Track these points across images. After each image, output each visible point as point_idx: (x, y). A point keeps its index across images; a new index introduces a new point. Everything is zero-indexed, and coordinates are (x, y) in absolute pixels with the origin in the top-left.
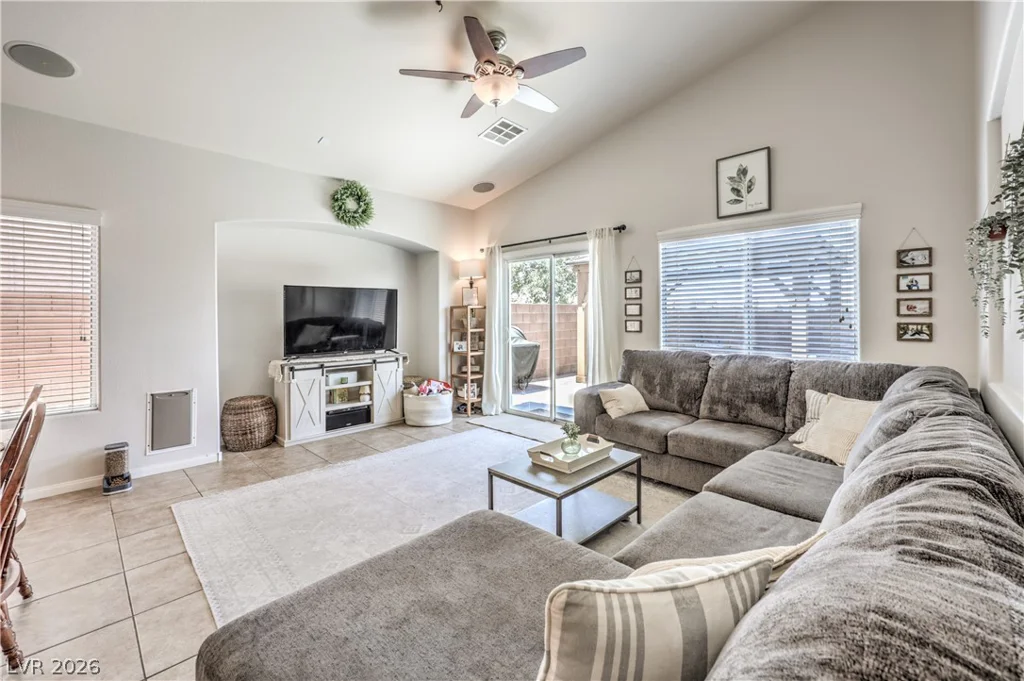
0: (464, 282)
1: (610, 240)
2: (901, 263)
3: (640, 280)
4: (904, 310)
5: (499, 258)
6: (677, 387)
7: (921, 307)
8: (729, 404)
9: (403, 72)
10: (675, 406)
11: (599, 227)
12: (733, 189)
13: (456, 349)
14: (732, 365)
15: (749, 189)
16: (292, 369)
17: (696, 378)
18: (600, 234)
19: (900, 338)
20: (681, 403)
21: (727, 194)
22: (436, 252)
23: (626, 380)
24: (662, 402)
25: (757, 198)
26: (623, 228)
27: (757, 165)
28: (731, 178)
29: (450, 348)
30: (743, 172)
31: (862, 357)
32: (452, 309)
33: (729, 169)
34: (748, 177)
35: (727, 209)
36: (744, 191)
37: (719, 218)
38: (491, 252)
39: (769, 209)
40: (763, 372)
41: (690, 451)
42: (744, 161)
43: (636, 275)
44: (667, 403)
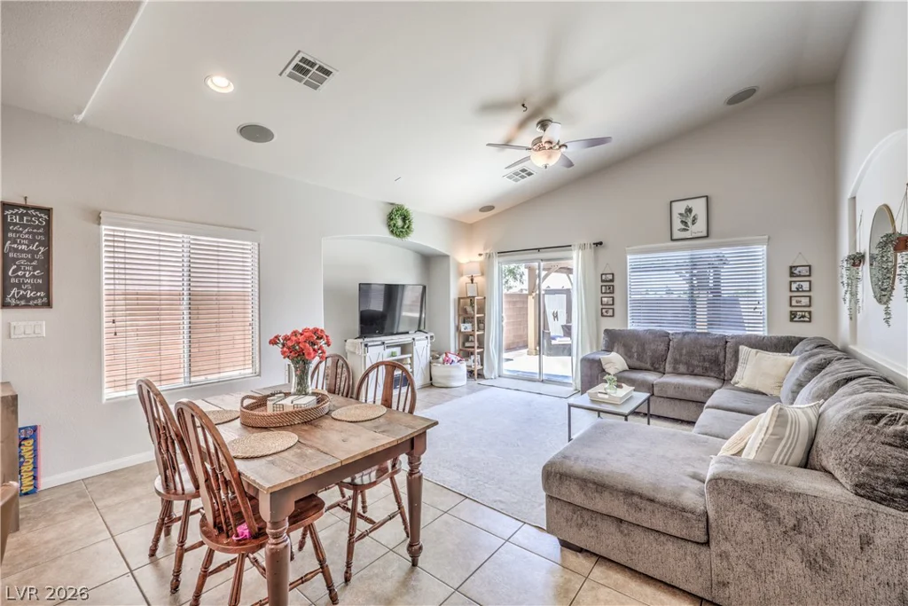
0: (465, 279)
1: (589, 252)
2: (792, 274)
3: (612, 281)
4: (794, 303)
5: (496, 261)
6: (649, 353)
7: (805, 301)
8: (688, 364)
9: (489, 145)
10: (648, 366)
11: (582, 243)
12: (682, 222)
13: (463, 330)
14: (687, 338)
15: (694, 222)
16: (366, 345)
17: (662, 347)
18: (583, 247)
19: (792, 320)
20: (652, 364)
21: (677, 224)
22: (446, 257)
23: (609, 349)
24: (637, 364)
25: (699, 227)
26: (601, 243)
27: (699, 207)
28: (680, 214)
29: (458, 328)
30: (689, 210)
31: (769, 331)
32: (459, 299)
33: (679, 208)
34: (693, 214)
35: (677, 235)
36: (690, 224)
37: (672, 240)
38: (489, 256)
39: (707, 236)
40: (709, 342)
41: (671, 393)
42: (690, 203)
43: (610, 277)
44: (643, 365)
